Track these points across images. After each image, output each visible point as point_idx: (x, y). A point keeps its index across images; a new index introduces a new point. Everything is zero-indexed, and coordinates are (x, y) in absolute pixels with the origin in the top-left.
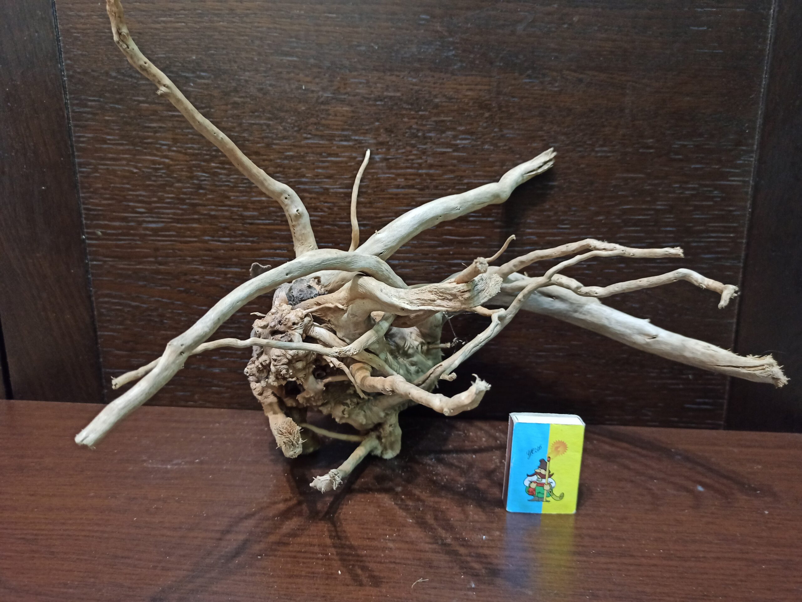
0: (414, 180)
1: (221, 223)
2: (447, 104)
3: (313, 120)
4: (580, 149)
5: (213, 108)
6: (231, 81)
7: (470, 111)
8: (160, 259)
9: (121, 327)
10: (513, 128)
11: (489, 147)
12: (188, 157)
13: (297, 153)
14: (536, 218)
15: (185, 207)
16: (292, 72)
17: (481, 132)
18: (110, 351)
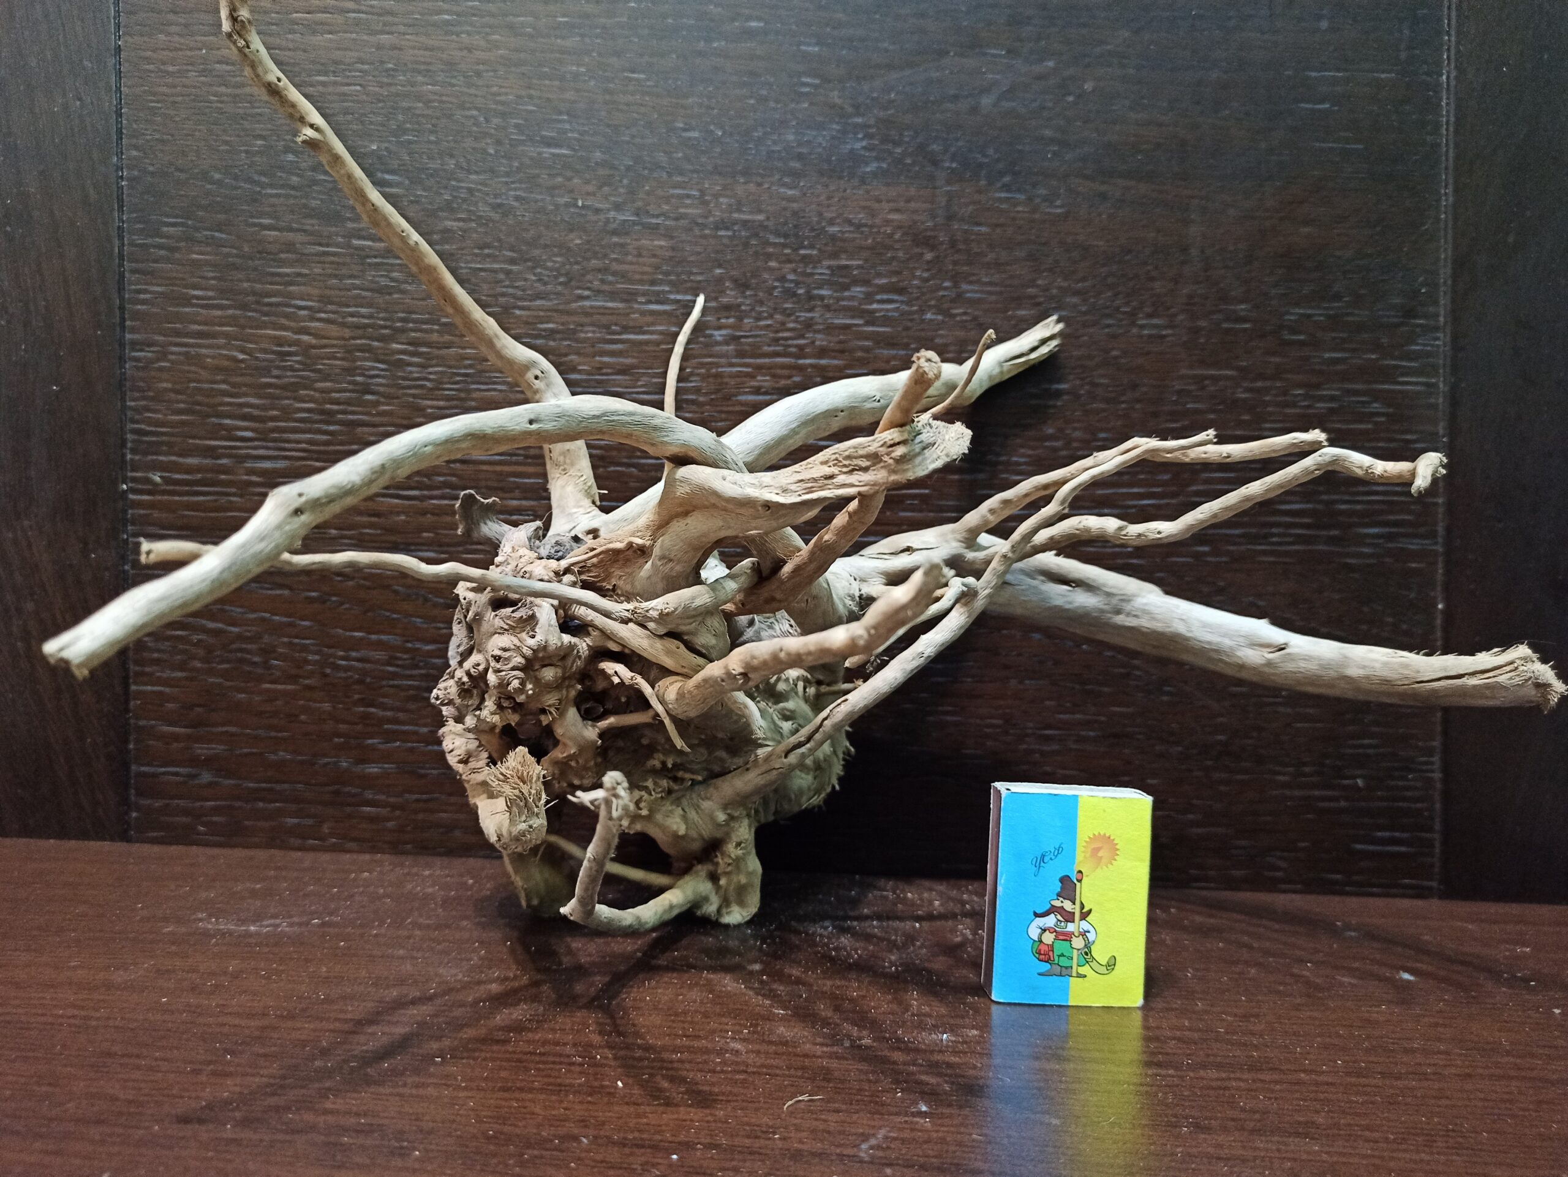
0: (790, 377)
2: (851, 236)
3: (594, 262)
4: (1110, 321)
6: (443, 191)
7: (898, 249)
9: (179, 674)
10: (978, 282)
11: (933, 317)
12: (347, 330)
13: (563, 324)
14: (1030, 452)
15: (332, 428)
16: (560, 174)
17: (919, 288)
18: (152, 727)
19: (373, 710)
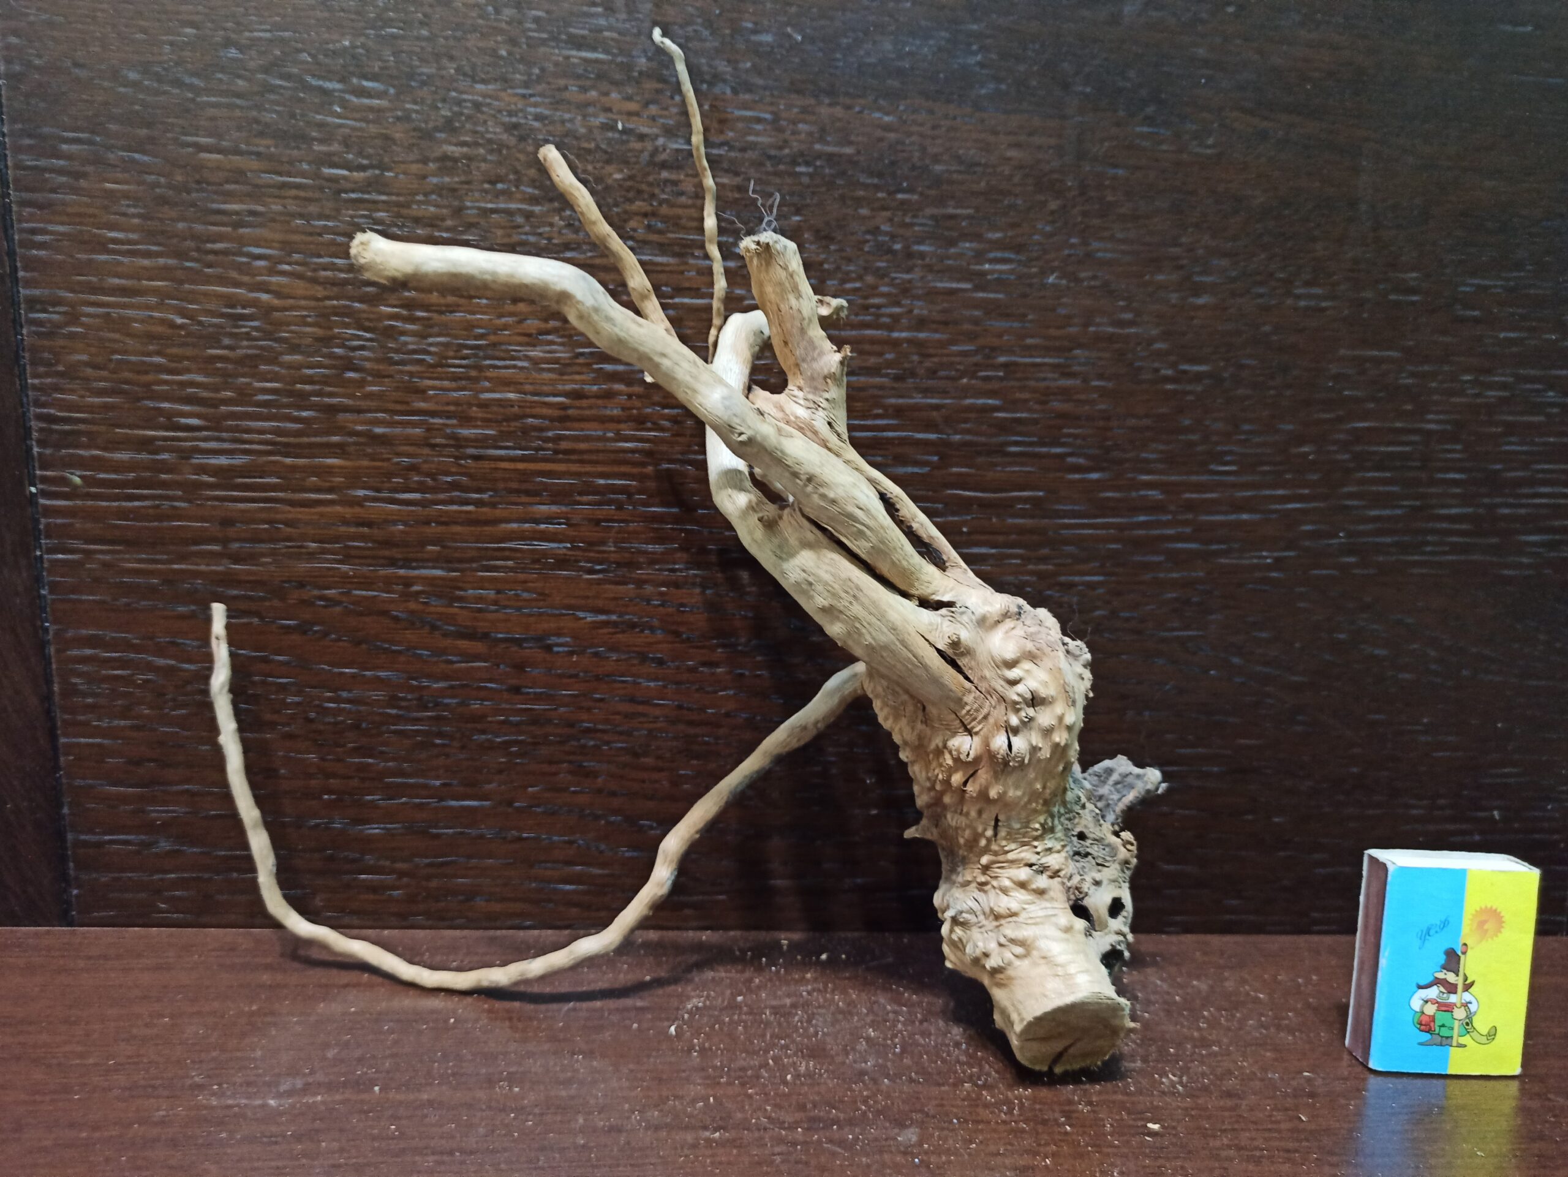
0: (881, 354)
1: (399, 455)
2: (960, 177)
3: (639, 205)
4: (1261, 290)
5: (390, 169)
6: (440, 105)
7: (1016, 196)
8: (236, 546)
9: (122, 723)
10: (1111, 238)
11: (1057, 281)
12: (320, 288)
14: (1161, 447)
15: (305, 414)
16: (593, 87)
17: (1040, 244)
18: (91, 787)
19: (370, 760)
